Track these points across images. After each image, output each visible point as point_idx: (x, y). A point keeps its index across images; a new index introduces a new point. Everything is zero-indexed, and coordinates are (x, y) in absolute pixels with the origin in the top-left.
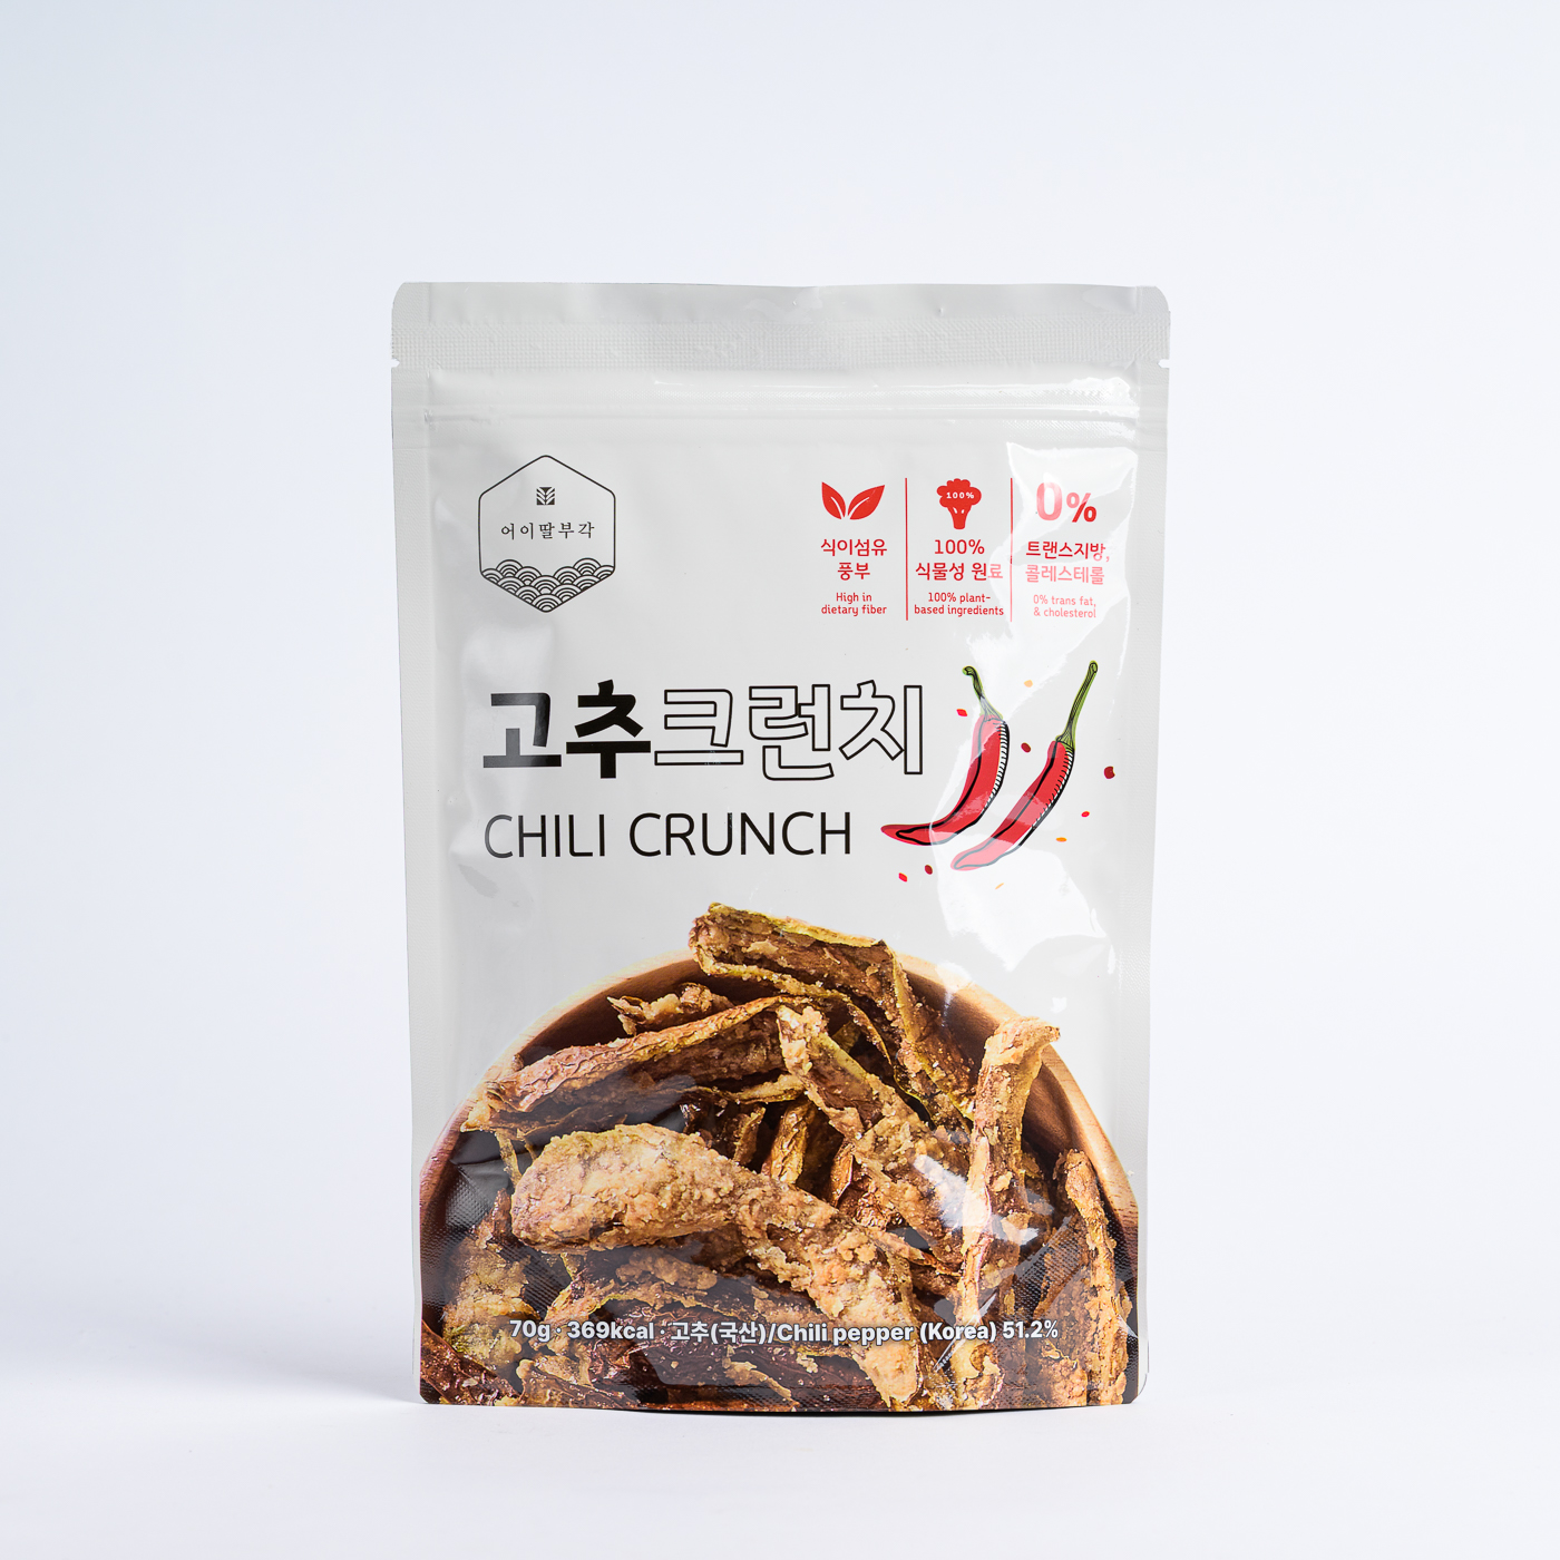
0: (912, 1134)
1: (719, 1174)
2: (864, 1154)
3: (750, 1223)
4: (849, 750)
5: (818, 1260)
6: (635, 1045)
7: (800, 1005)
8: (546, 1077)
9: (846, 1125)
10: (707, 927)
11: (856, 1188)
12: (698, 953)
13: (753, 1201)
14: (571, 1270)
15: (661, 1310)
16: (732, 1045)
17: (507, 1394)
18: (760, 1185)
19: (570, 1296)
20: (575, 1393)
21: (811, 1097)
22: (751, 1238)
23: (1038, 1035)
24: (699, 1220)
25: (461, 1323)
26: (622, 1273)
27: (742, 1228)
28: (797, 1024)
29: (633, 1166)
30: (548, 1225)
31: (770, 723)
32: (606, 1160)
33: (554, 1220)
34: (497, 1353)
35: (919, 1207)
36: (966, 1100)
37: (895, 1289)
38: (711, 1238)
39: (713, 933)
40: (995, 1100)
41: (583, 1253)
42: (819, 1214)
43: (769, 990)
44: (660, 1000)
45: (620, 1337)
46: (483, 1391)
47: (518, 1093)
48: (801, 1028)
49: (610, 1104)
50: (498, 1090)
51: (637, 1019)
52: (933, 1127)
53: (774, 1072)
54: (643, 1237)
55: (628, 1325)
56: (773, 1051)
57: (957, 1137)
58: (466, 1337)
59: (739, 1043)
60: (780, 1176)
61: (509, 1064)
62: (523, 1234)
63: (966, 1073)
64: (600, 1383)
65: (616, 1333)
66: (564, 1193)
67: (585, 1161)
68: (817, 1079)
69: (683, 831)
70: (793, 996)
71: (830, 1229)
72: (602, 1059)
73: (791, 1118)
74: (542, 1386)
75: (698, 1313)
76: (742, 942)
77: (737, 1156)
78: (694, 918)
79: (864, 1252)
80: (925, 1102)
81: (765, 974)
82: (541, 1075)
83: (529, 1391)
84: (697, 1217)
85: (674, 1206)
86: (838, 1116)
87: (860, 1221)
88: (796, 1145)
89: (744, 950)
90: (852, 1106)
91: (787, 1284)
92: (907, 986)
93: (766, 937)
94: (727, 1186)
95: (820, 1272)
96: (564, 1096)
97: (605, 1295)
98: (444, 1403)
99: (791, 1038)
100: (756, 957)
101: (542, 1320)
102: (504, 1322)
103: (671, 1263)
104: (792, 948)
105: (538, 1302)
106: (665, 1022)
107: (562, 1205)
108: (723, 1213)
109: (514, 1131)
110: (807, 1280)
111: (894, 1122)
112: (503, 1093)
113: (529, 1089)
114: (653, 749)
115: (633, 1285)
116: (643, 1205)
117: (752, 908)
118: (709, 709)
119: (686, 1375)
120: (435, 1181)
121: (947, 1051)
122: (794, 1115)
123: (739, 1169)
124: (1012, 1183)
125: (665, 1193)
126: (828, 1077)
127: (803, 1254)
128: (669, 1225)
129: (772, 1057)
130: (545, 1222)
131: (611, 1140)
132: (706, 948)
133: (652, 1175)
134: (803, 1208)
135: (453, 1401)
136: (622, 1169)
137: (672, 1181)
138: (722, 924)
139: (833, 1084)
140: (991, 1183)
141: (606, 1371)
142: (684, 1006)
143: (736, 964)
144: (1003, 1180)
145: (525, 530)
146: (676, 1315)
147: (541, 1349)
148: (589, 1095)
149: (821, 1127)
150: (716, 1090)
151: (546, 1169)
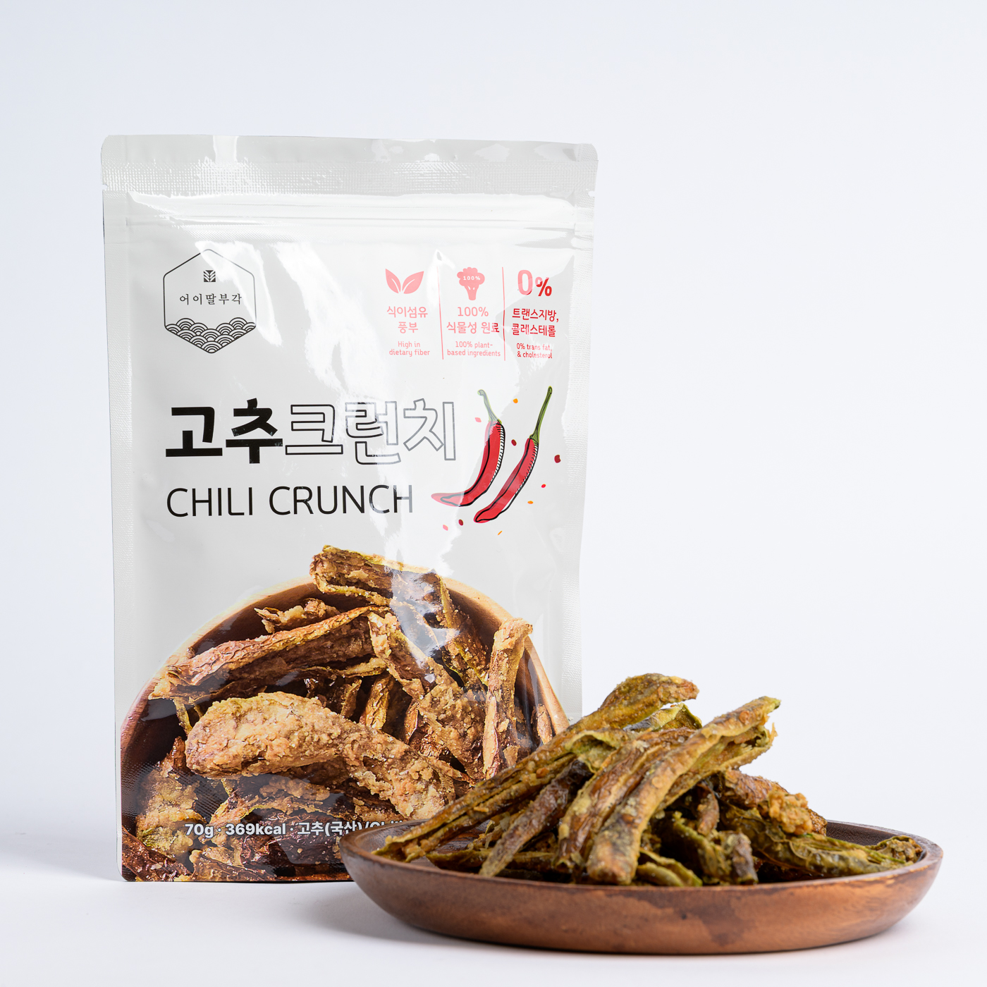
0: (454, 695)
1: (331, 724)
2: (425, 709)
3: (352, 756)
4: (410, 445)
5: (397, 779)
6: (273, 639)
7: (383, 612)
8: (211, 662)
9: (413, 690)
10: (322, 562)
11: (421, 731)
12: (316, 578)
13: (354, 741)
14: (228, 790)
15: (291, 815)
16: (339, 639)
17: (183, 873)
18: (359, 730)
19: (228, 808)
20: (231, 872)
21: (391, 672)
22: (353, 766)
23: (522, 630)
24: (317, 755)
25: (148, 827)
26: (264, 791)
27: (347, 759)
28: (382, 625)
29: (271, 720)
30: (212, 760)
31: (360, 427)
32: (252, 716)
33: (216, 757)
34: (175, 846)
35: (459, 743)
36: (484, 672)
37: (445, 797)
38: (326, 766)
39: (326, 565)
40: (500, 672)
41: (237, 778)
42: (397, 749)
43: (363, 602)
44: (291, 610)
45: (262, 833)
46: (165, 872)
47: (191, 673)
48: (384, 627)
49: (255, 679)
50: (176, 672)
51: (275, 622)
52: (466, 691)
53: (367, 656)
54: (279, 767)
55: (267, 825)
56: (366, 642)
57: (479, 697)
58: (152, 837)
59: (344, 638)
60: (372, 724)
61: (185, 654)
62: (195, 767)
63: (484, 655)
64: (249, 864)
65: (259, 831)
66: (223, 739)
67: (237, 718)
68: (395, 660)
69: (304, 498)
70: (378, 606)
71: (404, 759)
72: (250, 649)
73: (378, 687)
74: (208, 867)
75: (317, 817)
76: (345, 571)
77: (343, 712)
78: (313, 556)
79: (425, 773)
80: (461, 674)
81: (360, 592)
82: (207, 661)
83: (198, 871)
84: (316, 753)
85: (300, 746)
86: (408, 684)
87: (423, 753)
88: (382, 704)
89: (346, 576)
90: (417, 678)
91: (377, 795)
92: (449, 598)
93: (360, 568)
94: (336, 732)
95: (398, 787)
96: (223, 674)
97: (252, 806)
98: (139, 881)
99: (377, 634)
100: (354, 581)
101: (208, 823)
102: (180, 826)
103: (298, 783)
104: (377, 575)
105: (205, 811)
106: (294, 624)
107: (222, 747)
108: (333, 749)
109: (187, 699)
110: (390, 793)
111: (443, 688)
112: (180, 673)
113: (198, 670)
114: (284, 444)
115: (271, 798)
116: (278, 746)
117: (351, 549)
118: (320, 418)
119: (307, 857)
120: (131, 733)
121: (473, 641)
122: (380, 684)
123: (345, 720)
124: (509, 726)
125: (294, 738)
126: (402, 659)
127: (387, 775)
128: (297, 758)
129: (365, 646)
130: (210, 758)
131: (255, 703)
132: (321, 575)
133: (285, 725)
134: (386, 745)
135: (144, 879)
136: (263, 722)
137: (299, 729)
138: (331, 559)
139: (405, 663)
140: (497, 726)
141: (253, 856)
142: (307, 613)
143: (341, 585)
144: (504, 725)
145: (196, 299)
146: (301, 818)
147: (206, 843)
148: (240, 673)
149: (398, 692)
150: (329, 669)
151: (209, 724)
